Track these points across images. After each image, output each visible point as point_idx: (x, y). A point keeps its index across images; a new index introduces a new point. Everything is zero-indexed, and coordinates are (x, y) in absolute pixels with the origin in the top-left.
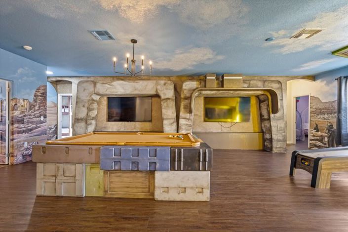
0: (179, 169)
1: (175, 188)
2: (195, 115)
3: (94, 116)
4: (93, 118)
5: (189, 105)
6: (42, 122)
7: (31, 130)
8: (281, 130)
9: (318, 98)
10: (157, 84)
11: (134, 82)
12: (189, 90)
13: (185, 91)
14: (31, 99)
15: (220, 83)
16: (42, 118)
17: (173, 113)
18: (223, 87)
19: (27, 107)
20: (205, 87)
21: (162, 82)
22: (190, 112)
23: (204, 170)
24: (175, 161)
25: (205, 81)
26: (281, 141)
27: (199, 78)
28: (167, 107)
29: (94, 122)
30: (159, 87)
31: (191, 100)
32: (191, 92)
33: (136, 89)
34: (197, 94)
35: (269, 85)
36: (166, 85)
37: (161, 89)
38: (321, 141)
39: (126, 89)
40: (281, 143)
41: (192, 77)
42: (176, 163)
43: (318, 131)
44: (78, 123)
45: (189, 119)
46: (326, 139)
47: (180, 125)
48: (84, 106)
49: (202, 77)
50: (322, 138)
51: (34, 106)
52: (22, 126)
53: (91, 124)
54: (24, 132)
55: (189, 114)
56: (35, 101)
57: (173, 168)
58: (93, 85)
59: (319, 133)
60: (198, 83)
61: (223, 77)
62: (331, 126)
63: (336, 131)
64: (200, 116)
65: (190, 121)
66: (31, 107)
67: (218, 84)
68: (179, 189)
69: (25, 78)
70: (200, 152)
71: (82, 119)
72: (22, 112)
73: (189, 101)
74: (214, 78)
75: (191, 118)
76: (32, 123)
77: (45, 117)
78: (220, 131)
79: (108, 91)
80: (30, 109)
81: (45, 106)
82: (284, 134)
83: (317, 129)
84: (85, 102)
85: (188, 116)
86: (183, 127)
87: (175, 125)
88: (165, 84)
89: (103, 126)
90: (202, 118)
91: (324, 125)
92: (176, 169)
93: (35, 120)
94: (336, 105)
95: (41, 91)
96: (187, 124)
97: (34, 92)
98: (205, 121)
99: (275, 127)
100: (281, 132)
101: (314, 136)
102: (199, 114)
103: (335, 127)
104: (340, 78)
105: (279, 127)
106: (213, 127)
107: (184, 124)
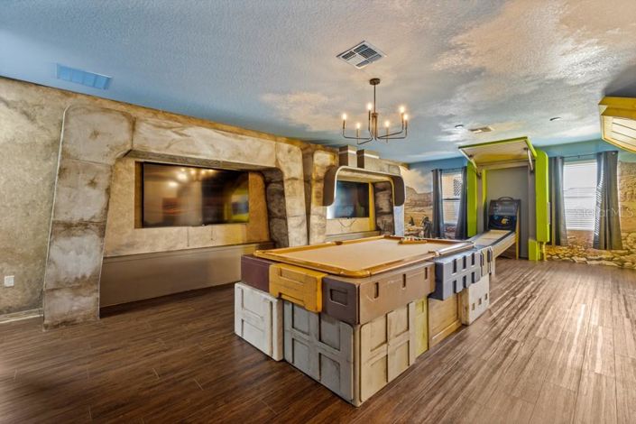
5: (322, 192)
9: (412, 189)
10: (277, 149)
11: (236, 138)
12: (322, 166)
13: (317, 168)
17: (301, 205)
18: (363, 167)
21: (286, 147)
25: (341, 156)
28: (294, 193)
30: (280, 155)
32: (324, 171)
33: (240, 154)
36: (292, 153)
37: (283, 160)
38: (417, 235)
39: (219, 151)
43: (413, 225)
44: (70, 235)
46: (422, 233)
47: (311, 226)
48: (93, 184)
50: (419, 231)
55: (323, 207)
58: (126, 125)
59: (415, 227)
60: (331, 156)
61: (361, 154)
62: (427, 219)
63: (433, 223)
65: (323, 218)
67: (359, 162)
71: (84, 225)
73: (323, 185)
78: (340, 232)
79: (172, 147)
83: (412, 223)
84: (98, 172)
85: (321, 209)
86: (315, 230)
87: (304, 226)
88: (289, 151)
89: (125, 241)
91: (419, 217)
94: (432, 198)
96: (320, 224)
101: (409, 231)
103: (431, 219)
104: (436, 170)
106: (333, 226)
107: (317, 224)
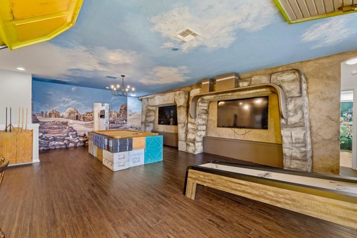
1: (106, 159)
3: (152, 120)
4: (150, 122)
6: (124, 124)
7: (118, 127)
8: (299, 143)
10: (175, 95)
14: (118, 111)
16: (124, 121)
17: (184, 118)
18: (213, 90)
19: (116, 115)
21: (178, 92)
26: (298, 159)
28: (181, 113)
29: (151, 124)
30: (176, 97)
33: (164, 101)
35: (279, 78)
37: (177, 99)
40: (298, 162)
45: (194, 124)
47: (188, 129)
51: (120, 115)
52: (114, 125)
53: (148, 126)
54: (114, 128)
56: (121, 112)
58: (147, 100)
64: (214, 121)
66: (118, 115)
69: (115, 101)
71: (143, 123)
72: (114, 118)
74: (208, 83)
75: (195, 122)
76: (119, 124)
77: (126, 121)
78: (233, 138)
80: (118, 116)
81: (126, 114)
82: (303, 149)
87: (185, 128)
88: (179, 94)
89: (157, 127)
90: (216, 124)
93: (120, 122)
95: (124, 107)
96: (193, 128)
97: (120, 107)
98: (218, 126)
99: (286, 137)
100: (297, 145)
102: (214, 119)
105: (294, 139)
106: (226, 132)
107: (191, 128)
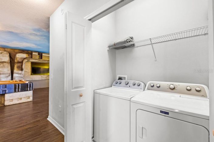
0: (18, 91)
1: (16, 99)
2: (25, 72)
5: (21, 66)
12: (21, 58)
13: (18, 59)
15: (41, 57)
17: (8, 70)
18: (42, 59)
20: (32, 58)
22: (22, 70)
23: (30, 90)
24: (16, 88)
25: (32, 55)
27: (28, 52)
28: (4, 67)
31: (22, 64)
32: (23, 59)
34: (26, 61)
36: (3, 53)
41: (23, 51)
42: (17, 89)
47: (14, 77)
49: (30, 52)
55: (21, 71)
57: (15, 91)
60: (27, 55)
61: (42, 54)
65: (21, 75)
67: (40, 57)
68: (18, 99)
70: (28, 85)
73: (21, 64)
74: (37, 54)
75: (22, 73)
78: (41, 79)
85: (20, 72)
86: (16, 78)
87: (10, 77)
88: (1, 53)
90: (30, 73)
92: (17, 91)
96: (19, 77)
98: (31, 75)
102: (28, 71)
106: (37, 77)
107: (17, 77)
